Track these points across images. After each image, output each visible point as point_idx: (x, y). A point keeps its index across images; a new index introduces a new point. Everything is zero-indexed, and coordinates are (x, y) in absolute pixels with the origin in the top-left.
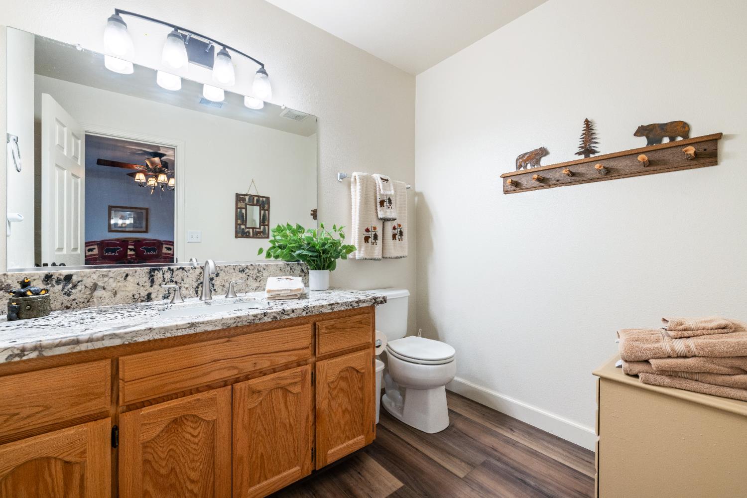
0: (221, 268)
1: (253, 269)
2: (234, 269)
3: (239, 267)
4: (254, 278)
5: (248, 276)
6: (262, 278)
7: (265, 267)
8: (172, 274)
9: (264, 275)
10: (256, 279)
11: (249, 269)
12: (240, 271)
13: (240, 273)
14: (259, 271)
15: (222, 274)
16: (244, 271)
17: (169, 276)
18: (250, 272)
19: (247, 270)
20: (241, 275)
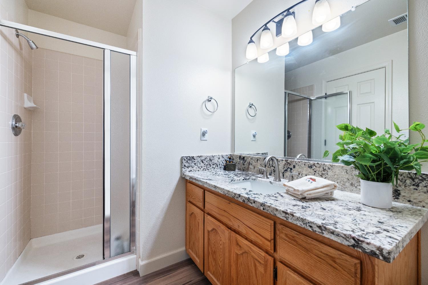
0: (296, 163)
1: (319, 167)
2: (305, 165)
3: (308, 163)
4: (320, 174)
5: (315, 172)
6: (327, 176)
7: (329, 167)
8: (273, 162)
9: (329, 174)
10: (321, 176)
11: (316, 166)
12: (309, 167)
13: (309, 169)
14: (324, 170)
15: (297, 167)
16: (312, 167)
17: (272, 163)
18: (316, 169)
19: (315, 167)
20: (309, 170)
